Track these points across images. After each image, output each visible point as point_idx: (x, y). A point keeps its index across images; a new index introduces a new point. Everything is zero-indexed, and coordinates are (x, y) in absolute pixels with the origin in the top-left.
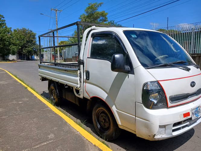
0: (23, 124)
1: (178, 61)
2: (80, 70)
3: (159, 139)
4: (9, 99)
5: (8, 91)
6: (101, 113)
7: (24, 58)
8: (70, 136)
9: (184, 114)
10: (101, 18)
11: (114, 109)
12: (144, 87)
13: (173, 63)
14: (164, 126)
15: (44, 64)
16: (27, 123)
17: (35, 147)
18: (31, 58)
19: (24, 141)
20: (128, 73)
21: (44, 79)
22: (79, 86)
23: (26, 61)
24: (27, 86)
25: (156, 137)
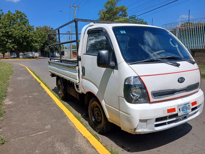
0: (27, 115)
1: (168, 57)
2: (78, 66)
3: (140, 132)
4: (22, 94)
5: (22, 86)
6: (95, 108)
7: (46, 55)
8: (65, 128)
9: (167, 110)
10: (120, 13)
11: (103, 103)
12: (125, 82)
13: (161, 59)
14: (145, 121)
15: (53, 60)
16: (31, 115)
17: (31, 136)
18: (53, 55)
19: (24, 130)
20: (113, 69)
21: (53, 75)
22: (78, 81)
23: (48, 58)
24: (41, 82)
25: (137, 131)
